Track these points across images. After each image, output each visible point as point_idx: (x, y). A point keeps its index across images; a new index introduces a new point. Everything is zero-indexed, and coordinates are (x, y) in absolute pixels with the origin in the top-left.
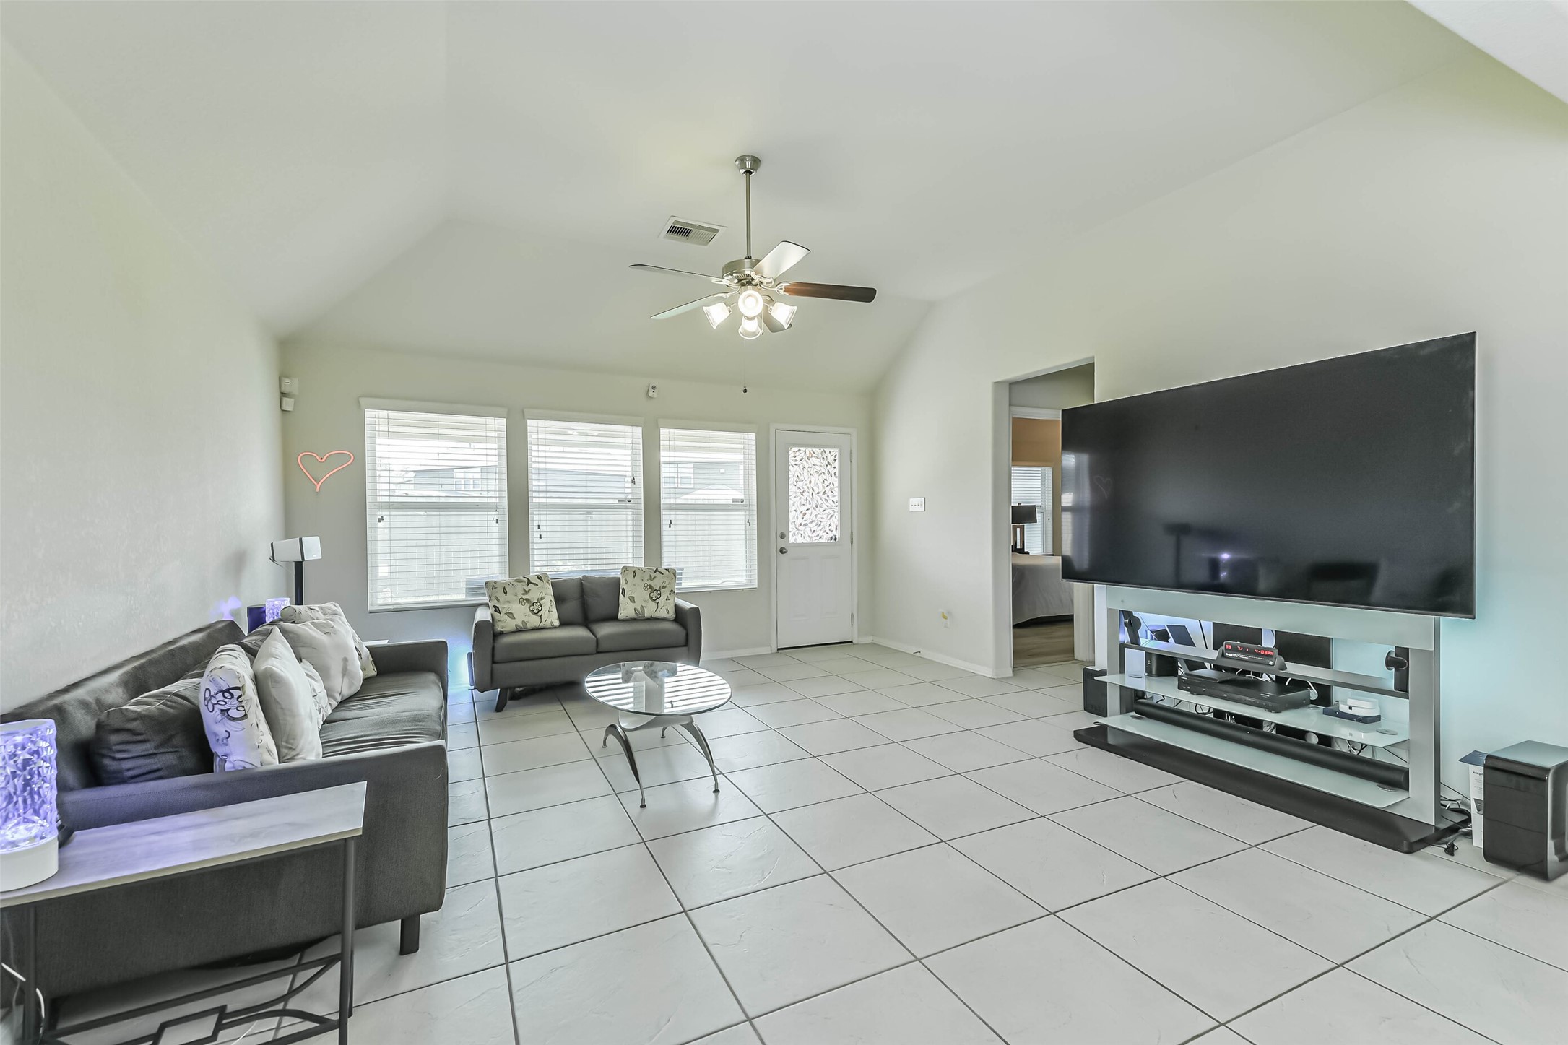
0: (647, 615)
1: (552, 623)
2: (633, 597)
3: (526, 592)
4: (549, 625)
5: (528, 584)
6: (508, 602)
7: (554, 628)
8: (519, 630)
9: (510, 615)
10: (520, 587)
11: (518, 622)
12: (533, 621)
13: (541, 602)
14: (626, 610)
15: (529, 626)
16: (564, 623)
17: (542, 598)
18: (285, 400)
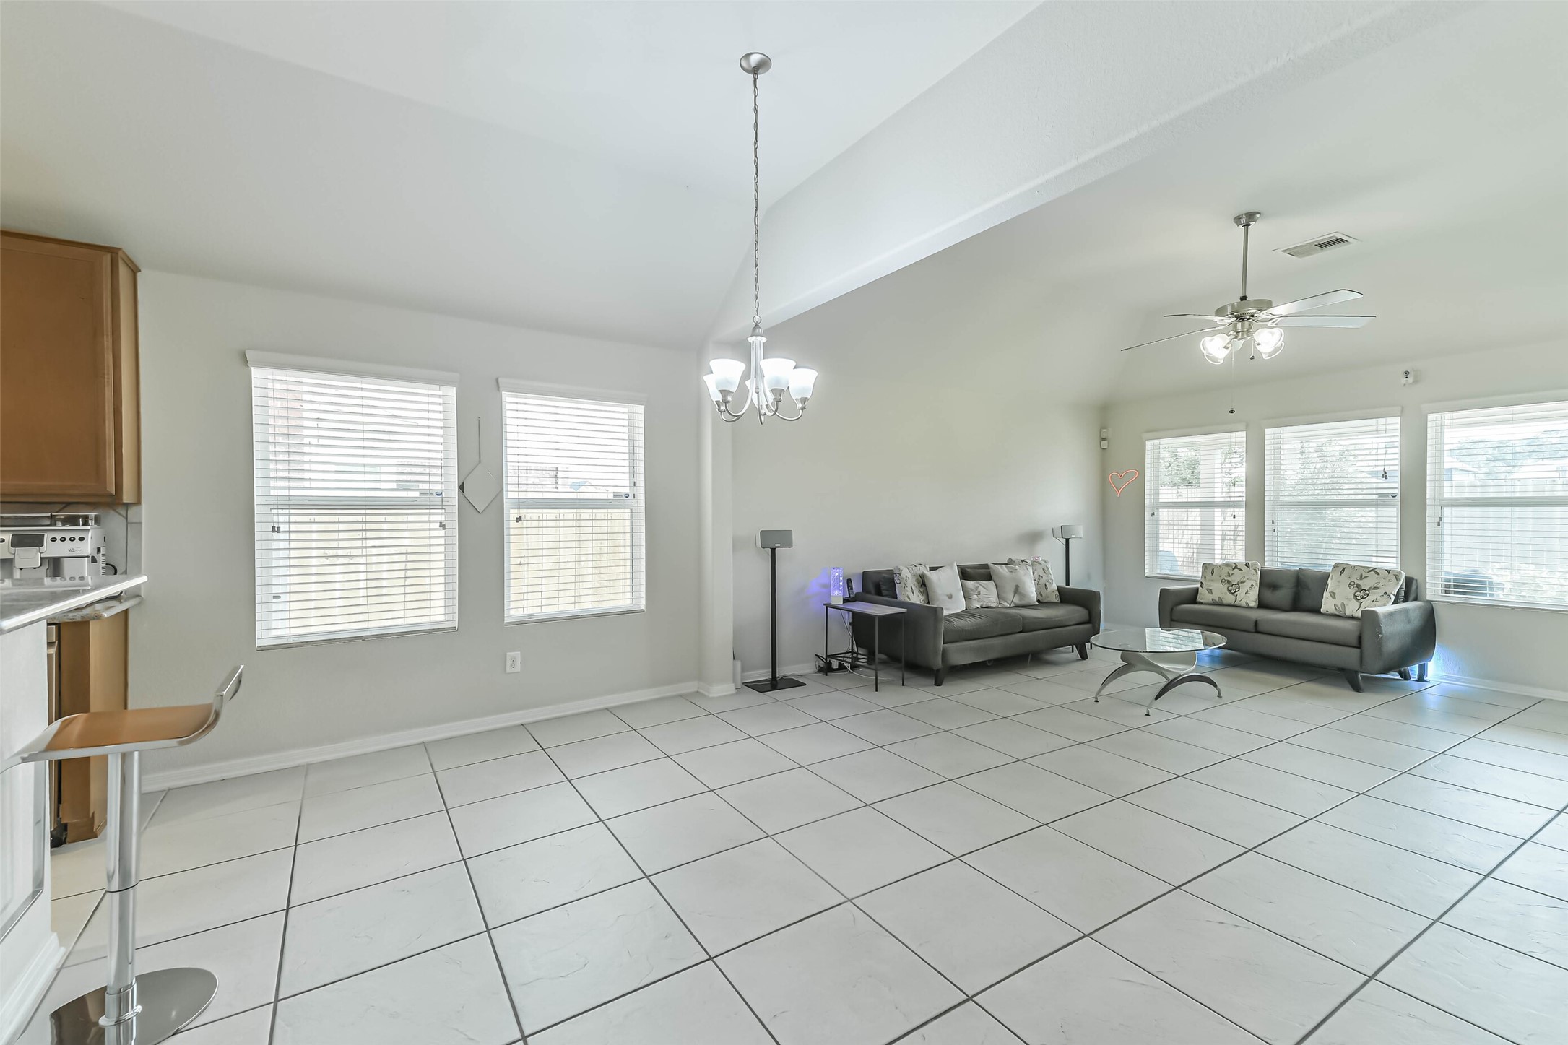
0: (1348, 613)
1: (1247, 603)
2: (1334, 594)
3: (1229, 575)
4: (1245, 605)
5: (1234, 569)
6: (1212, 581)
7: (1248, 607)
8: (1214, 604)
9: (1210, 591)
10: (1227, 570)
11: (1215, 596)
12: (1229, 599)
13: (1241, 585)
14: (1328, 605)
15: (1225, 602)
16: (1262, 605)
17: (1243, 582)
18: (1103, 442)
